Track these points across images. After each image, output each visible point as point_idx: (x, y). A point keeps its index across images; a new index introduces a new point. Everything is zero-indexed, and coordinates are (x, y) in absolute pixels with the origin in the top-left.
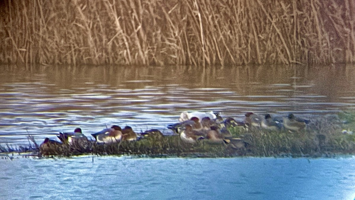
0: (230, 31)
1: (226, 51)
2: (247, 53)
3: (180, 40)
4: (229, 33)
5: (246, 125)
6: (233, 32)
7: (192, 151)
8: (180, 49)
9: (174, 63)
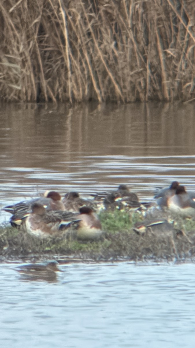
0: (114, 43)
1: (107, 78)
2: (145, 80)
3: (29, 58)
4: (112, 46)
5: (142, 206)
6: (119, 44)
7: (48, 252)
8: (28, 74)
9: (16, 98)
